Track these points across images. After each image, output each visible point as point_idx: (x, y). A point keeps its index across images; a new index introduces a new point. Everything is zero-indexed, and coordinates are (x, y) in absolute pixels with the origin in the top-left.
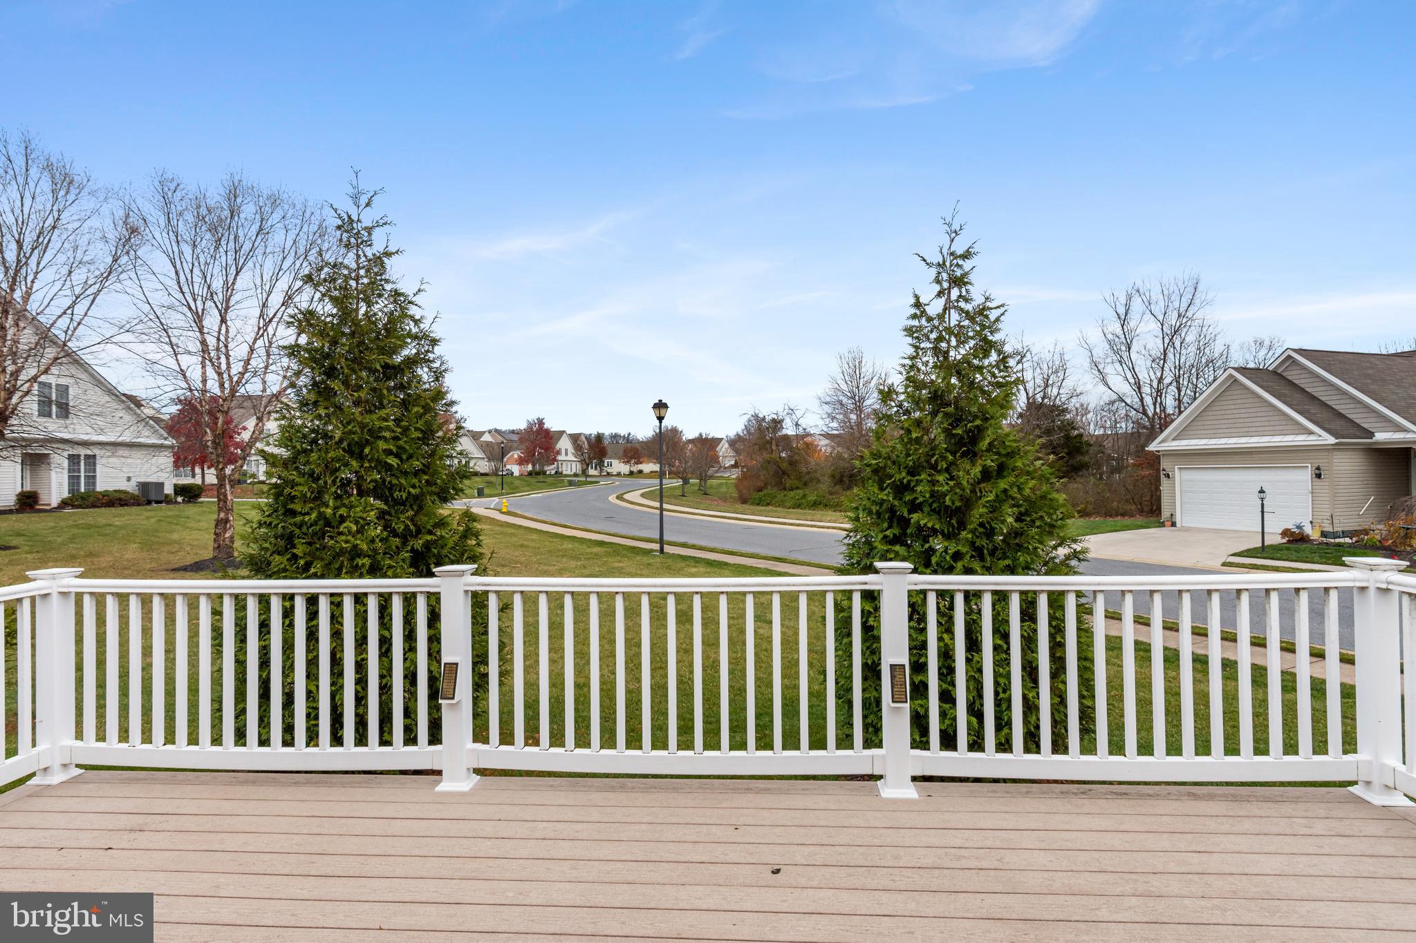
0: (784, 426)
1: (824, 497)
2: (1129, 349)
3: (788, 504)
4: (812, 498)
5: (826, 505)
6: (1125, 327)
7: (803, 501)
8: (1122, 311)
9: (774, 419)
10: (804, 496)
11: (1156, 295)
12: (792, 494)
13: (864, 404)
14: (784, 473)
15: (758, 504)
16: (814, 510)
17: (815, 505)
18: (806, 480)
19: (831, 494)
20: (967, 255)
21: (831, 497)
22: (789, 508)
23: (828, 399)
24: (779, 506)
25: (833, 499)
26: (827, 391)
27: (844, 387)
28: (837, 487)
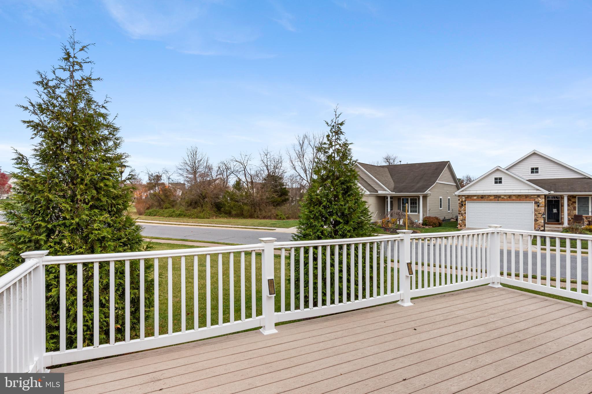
0: (162, 179)
1: (184, 212)
2: (303, 157)
3: (166, 215)
4: (178, 212)
5: (185, 216)
6: (302, 149)
7: (174, 214)
8: (301, 142)
9: (157, 175)
10: (174, 212)
11: (311, 137)
12: (167, 210)
13: (198, 171)
14: (162, 200)
15: (149, 215)
16: (179, 218)
17: (179, 216)
18: (173, 204)
19: (187, 210)
20: (342, 124)
21: (187, 212)
22: (167, 217)
23: (180, 167)
24: (161, 216)
25: (188, 213)
26: (181, 164)
27: (189, 163)
28: (190, 207)
